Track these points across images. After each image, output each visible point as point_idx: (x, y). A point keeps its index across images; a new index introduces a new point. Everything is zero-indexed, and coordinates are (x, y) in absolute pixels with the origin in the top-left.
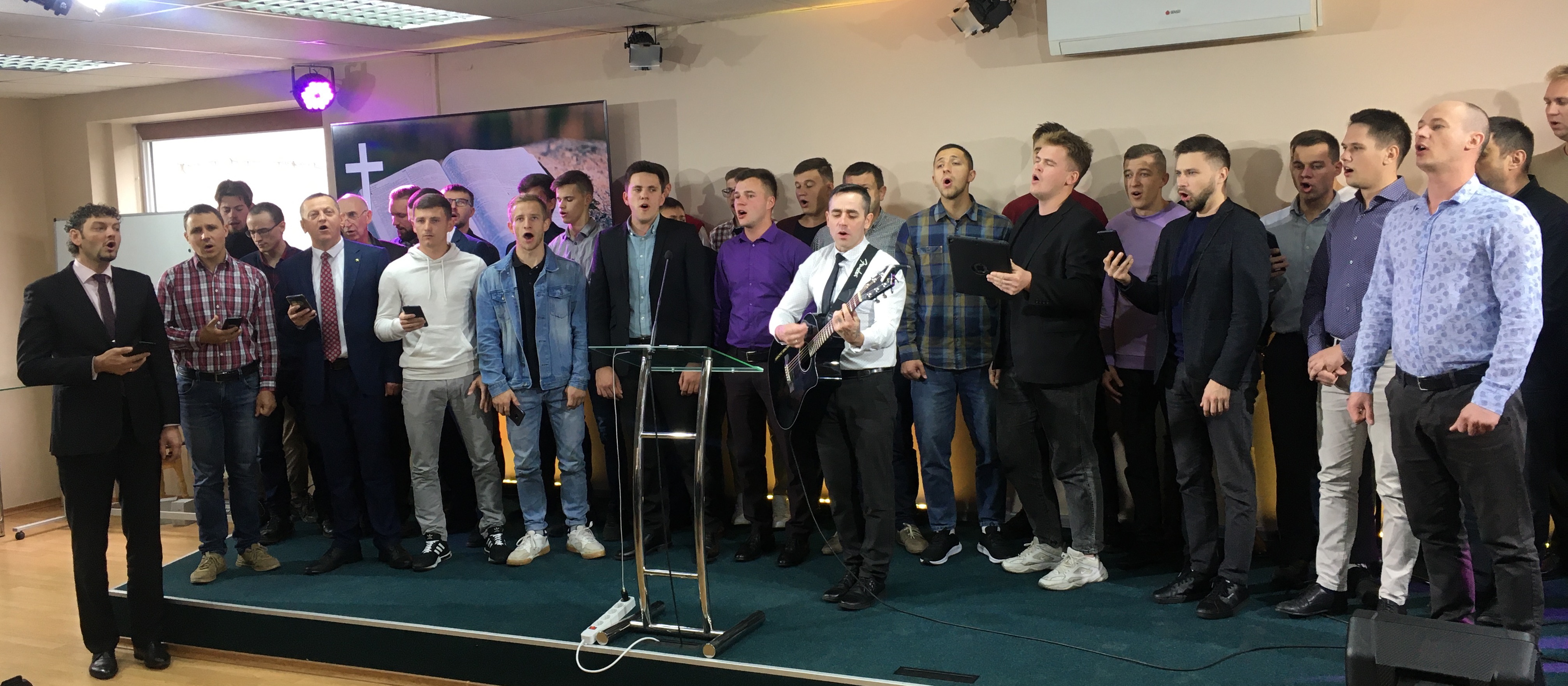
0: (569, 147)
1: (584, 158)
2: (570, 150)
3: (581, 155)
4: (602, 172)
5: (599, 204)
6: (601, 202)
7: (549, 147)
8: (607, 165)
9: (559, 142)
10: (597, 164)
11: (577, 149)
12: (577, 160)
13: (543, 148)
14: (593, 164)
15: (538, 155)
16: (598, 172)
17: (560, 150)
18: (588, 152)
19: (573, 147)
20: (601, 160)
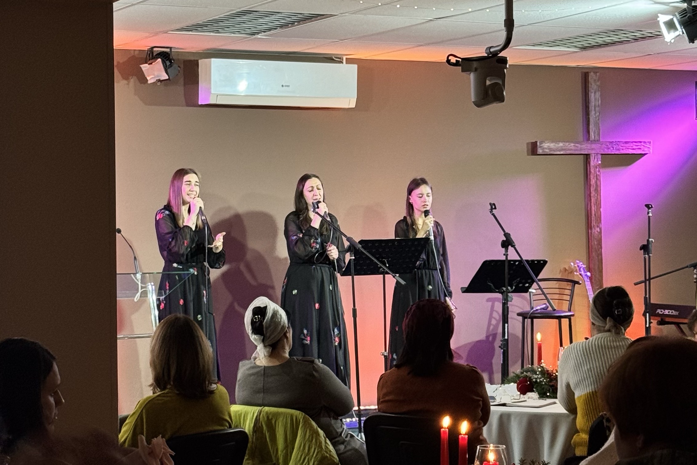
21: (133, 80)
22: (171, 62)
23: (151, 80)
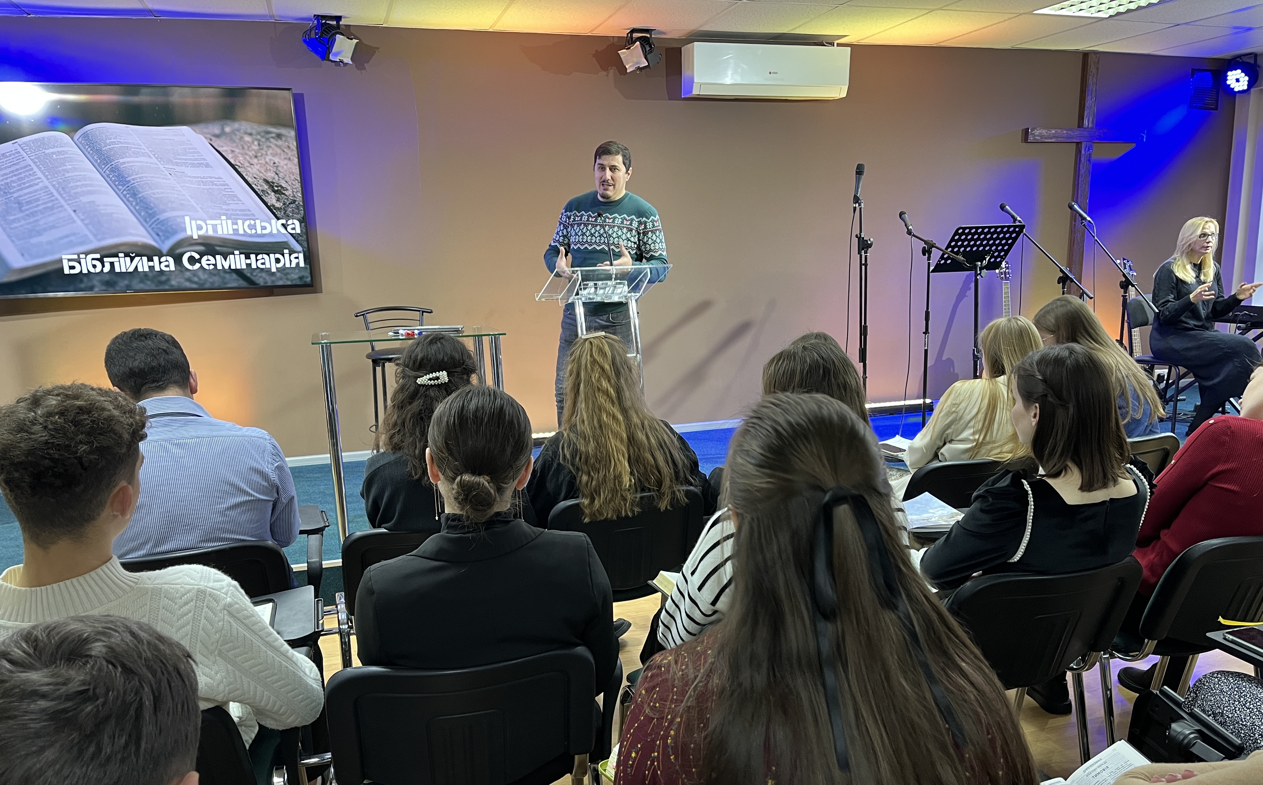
0: (249, 131)
1: (268, 144)
2: (251, 134)
3: (263, 140)
4: (289, 159)
5: (287, 190)
6: (289, 188)
7: (223, 129)
8: (295, 153)
9: (236, 125)
10: (284, 151)
11: (259, 133)
12: (259, 145)
13: (217, 130)
14: (279, 151)
15: (209, 136)
16: (285, 159)
17: (237, 133)
18: (273, 138)
19: (254, 132)
20: (289, 147)
21: (612, 71)
22: (651, 46)
23: (630, 68)
